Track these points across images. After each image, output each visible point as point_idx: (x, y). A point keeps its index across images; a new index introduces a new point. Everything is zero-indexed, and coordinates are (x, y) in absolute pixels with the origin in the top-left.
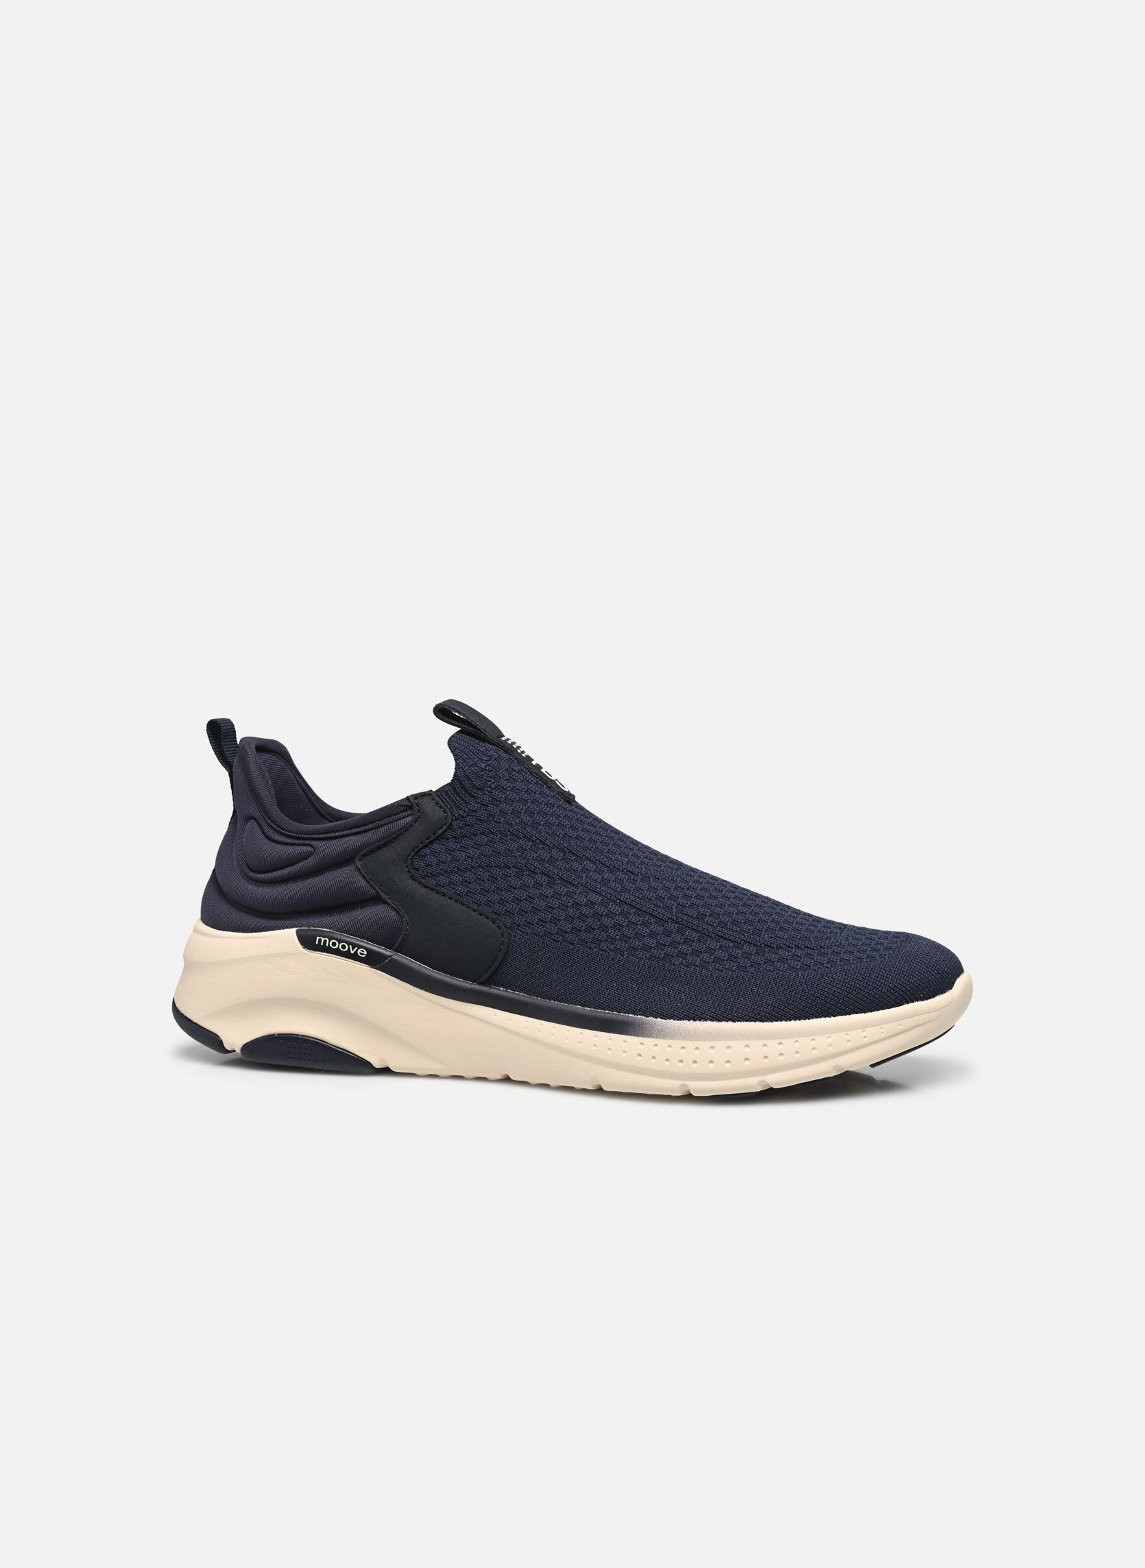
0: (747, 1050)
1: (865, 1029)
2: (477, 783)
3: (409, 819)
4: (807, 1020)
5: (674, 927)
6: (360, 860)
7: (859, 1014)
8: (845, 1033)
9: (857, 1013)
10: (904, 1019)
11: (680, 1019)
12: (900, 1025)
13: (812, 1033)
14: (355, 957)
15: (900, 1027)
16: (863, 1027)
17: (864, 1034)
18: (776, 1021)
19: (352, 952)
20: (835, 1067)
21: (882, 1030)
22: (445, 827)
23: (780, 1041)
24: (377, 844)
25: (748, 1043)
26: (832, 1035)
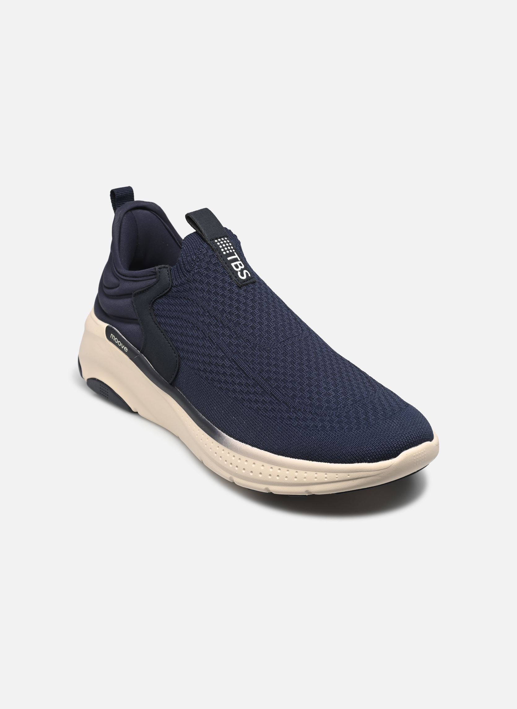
0: (262, 468)
1: (327, 473)
2: (188, 267)
3: (155, 280)
4: (297, 459)
5: (251, 382)
6: (134, 296)
7: (327, 463)
8: (316, 473)
9: (325, 462)
10: (351, 472)
11: (236, 439)
12: (349, 475)
13: (297, 468)
14: (123, 350)
15: (349, 476)
16: (326, 471)
17: (326, 476)
18: (281, 455)
19: (122, 348)
20: (307, 491)
21: (337, 476)
22: (168, 290)
23: (280, 468)
24: (140, 290)
25: (265, 464)
26: (308, 472)
